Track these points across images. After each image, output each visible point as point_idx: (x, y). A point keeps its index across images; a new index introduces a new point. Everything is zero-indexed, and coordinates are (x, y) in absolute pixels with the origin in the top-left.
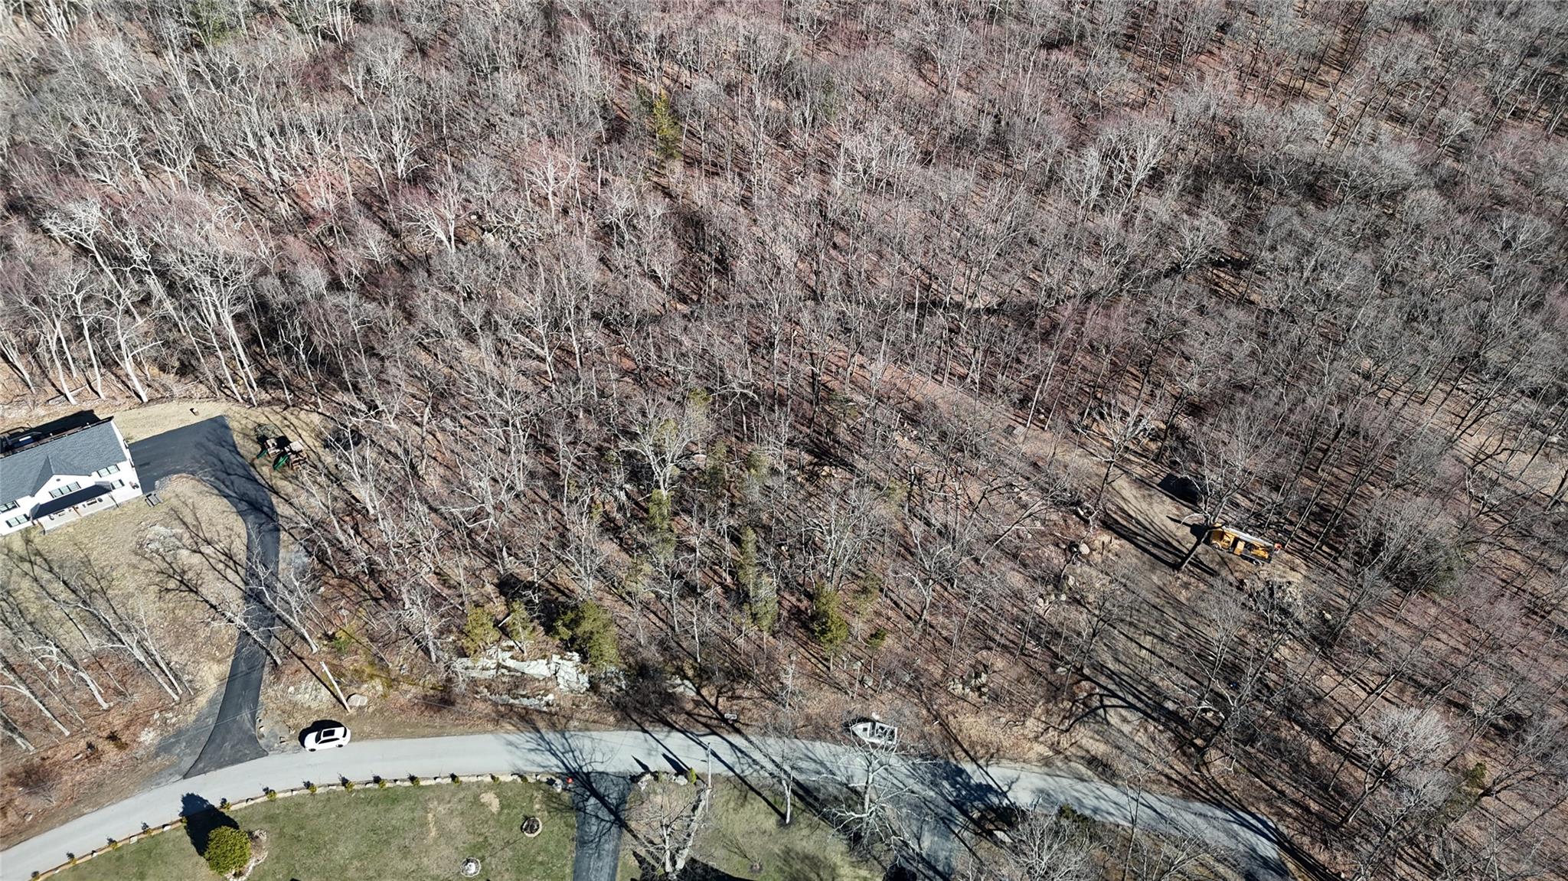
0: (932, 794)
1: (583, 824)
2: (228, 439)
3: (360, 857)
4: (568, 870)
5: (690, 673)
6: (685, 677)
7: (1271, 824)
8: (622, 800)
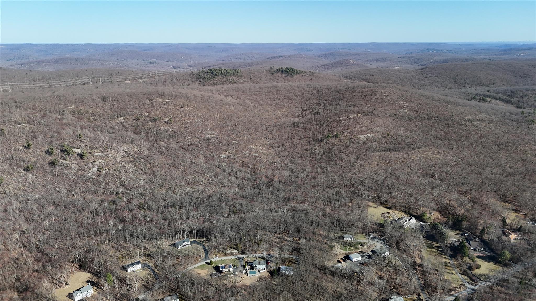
1: (240, 261)
2: (197, 241)
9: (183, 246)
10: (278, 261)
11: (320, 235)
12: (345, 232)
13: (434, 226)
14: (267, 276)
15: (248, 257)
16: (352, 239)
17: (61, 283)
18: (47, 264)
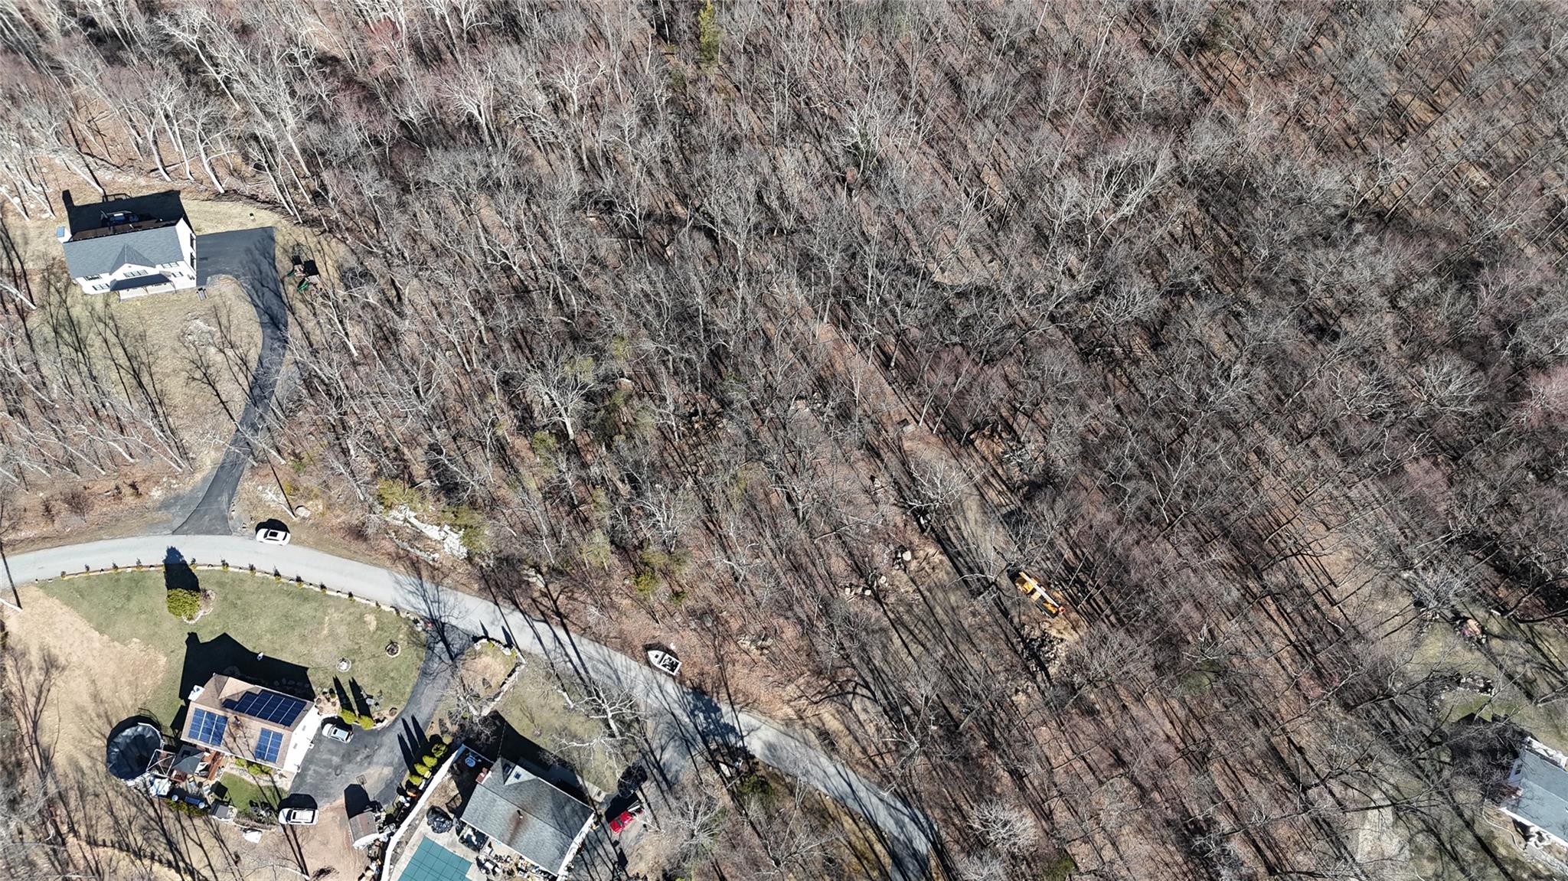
0: (687, 720)
1: (429, 659)
2: (271, 252)
3: (272, 632)
4: (408, 690)
5: (544, 570)
6: (539, 571)
7: (936, 827)
8: (461, 652)
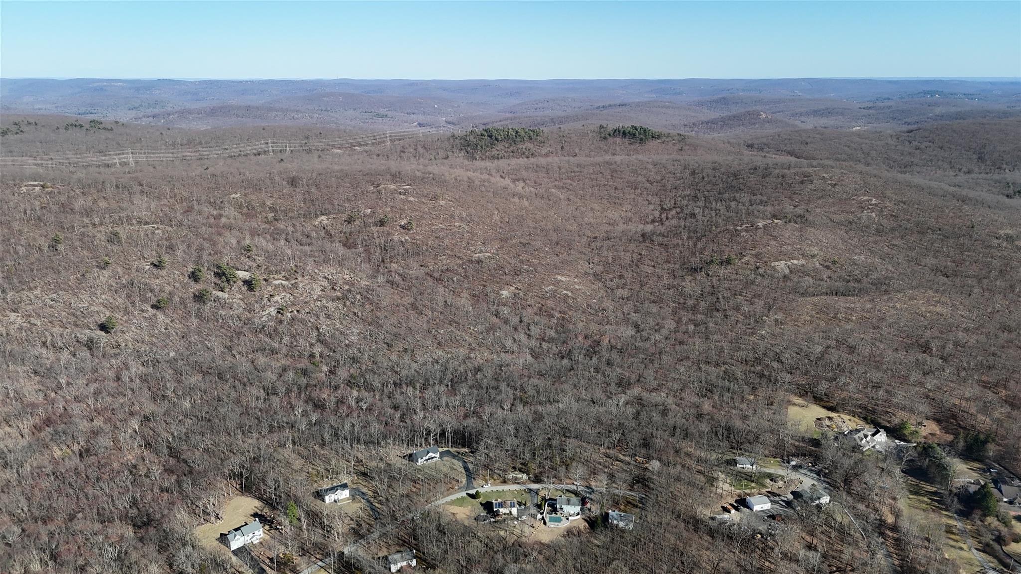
1: (531, 495)
2: (451, 452)
6: (545, 478)
8: (537, 492)
9: (427, 460)
10: (605, 501)
11: (689, 455)
12: (739, 452)
13: (926, 450)
14: (582, 528)
15: (547, 489)
16: (754, 467)
17: (209, 514)
18: (185, 478)
